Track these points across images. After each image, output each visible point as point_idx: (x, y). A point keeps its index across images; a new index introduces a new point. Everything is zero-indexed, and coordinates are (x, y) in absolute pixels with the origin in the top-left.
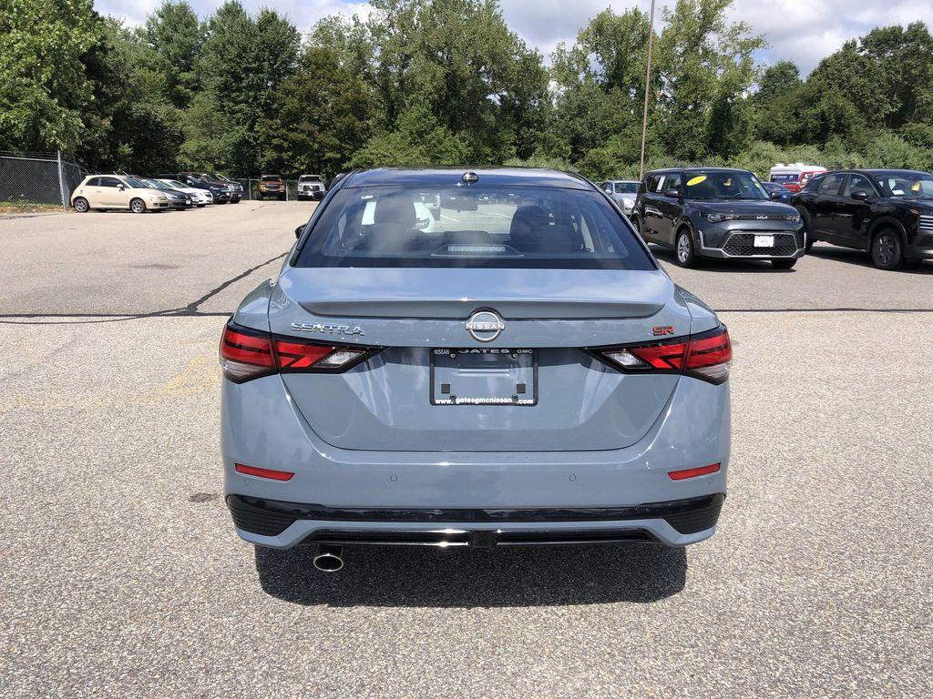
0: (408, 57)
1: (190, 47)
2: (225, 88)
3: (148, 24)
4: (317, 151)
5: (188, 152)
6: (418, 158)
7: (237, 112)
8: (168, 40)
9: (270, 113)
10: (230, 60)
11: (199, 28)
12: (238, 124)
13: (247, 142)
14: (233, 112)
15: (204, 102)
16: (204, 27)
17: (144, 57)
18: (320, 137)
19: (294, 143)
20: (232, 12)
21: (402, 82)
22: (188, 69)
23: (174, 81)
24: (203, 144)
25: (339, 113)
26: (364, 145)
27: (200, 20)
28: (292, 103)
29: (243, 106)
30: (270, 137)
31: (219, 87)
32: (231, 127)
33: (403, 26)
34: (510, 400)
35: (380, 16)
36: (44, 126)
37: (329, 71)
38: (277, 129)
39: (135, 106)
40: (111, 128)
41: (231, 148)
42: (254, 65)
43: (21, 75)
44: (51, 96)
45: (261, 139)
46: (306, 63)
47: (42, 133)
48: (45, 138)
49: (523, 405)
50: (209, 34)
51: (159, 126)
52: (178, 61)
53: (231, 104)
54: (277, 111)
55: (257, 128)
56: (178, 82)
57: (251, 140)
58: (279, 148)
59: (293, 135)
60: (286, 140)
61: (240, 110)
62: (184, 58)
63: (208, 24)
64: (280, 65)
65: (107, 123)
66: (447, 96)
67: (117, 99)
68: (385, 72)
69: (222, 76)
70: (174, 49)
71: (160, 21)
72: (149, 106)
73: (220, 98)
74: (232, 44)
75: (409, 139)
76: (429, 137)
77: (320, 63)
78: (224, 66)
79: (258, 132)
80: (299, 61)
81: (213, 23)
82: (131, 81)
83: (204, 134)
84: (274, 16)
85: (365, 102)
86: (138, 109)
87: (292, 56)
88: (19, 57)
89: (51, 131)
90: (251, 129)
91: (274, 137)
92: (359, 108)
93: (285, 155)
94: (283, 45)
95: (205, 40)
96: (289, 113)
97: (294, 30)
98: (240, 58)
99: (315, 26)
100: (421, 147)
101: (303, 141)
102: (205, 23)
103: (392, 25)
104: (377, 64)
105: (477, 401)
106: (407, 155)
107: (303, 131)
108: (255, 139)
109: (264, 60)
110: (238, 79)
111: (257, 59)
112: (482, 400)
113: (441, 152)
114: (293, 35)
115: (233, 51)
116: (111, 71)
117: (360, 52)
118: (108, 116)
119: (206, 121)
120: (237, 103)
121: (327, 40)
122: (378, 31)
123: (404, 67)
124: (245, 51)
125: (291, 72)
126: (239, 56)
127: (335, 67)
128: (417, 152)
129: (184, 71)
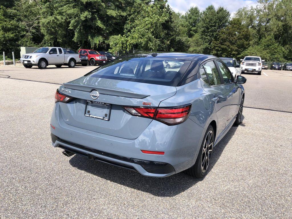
0: (269, 19)
1: (196, 20)
2: (204, 32)
3: (186, 14)
4: (229, 51)
5: (191, 51)
6: (265, 54)
7: (206, 39)
8: (190, 18)
9: (216, 39)
10: (207, 23)
11: (200, 14)
12: (206, 43)
13: (208, 48)
14: (205, 39)
15: (197, 36)
16: (201, 14)
17: (183, 23)
18: (231, 47)
19: (223, 49)
20: (211, 8)
21: (266, 28)
22: (195, 26)
23: (190, 30)
24: (195, 48)
25: (239, 39)
26: (246, 50)
27: (201, 11)
28: (224, 36)
29: (208, 37)
30: (215, 47)
31: (202, 31)
32: (204, 43)
33: (269, 9)
34: (102, 118)
35: (261, 6)
36: (149, 43)
37: (238, 25)
38: (218, 44)
39: (177, 38)
40: (169, 44)
41: (202, 50)
42: (213, 24)
43: (147, 29)
44: (153, 35)
45: (212, 47)
46: (231, 23)
47: (149, 45)
48: (149, 46)
49: (105, 120)
50: (202, 16)
51: (183, 43)
52: (192, 24)
53: (205, 36)
54: (218, 38)
55: (211, 44)
56: (191, 30)
57: (209, 48)
58: (217, 50)
59: (222, 46)
60: (220, 48)
61: (207, 38)
62: (194, 23)
63: (203, 13)
64: (222, 24)
65: (168, 42)
66: (283, 33)
67: (173, 36)
68: (259, 25)
69: (203, 28)
70: (191, 21)
71: (189, 13)
72: (181, 37)
73: (202, 35)
74: (208, 18)
75: (263, 47)
76: (271, 47)
77: (236, 23)
78: (205, 25)
79: (211, 45)
80: (228, 23)
81: (204, 12)
82: (177, 30)
83: (195, 45)
84: (222, 9)
85: (249, 35)
86: (178, 38)
87: (226, 21)
88: (147, 25)
89: (151, 45)
90: (210, 44)
91: (216, 47)
92: (247, 37)
93: (219, 53)
94: (224, 18)
95: (201, 17)
96: (222, 39)
97: (228, 13)
98: (210, 23)
99: (237, 11)
100: (267, 51)
101: (226, 48)
102: (202, 13)
103: (265, 9)
104: (257, 22)
105: (95, 117)
106: (261, 53)
107: (226, 45)
108: (211, 47)
109: (217, 23)
110: (208, 29)
111: (215, 22)
112: (96, 117)
113: (275, 52)
114: (228, 14)
115: (208, 20)
116: (172, 28)
117: (251, 19)
118: (169, 40)
119: (196, 42)
120: (207, 36)
121: (241, 15)
122: (258, 11)
123: (267, 23)
124: (211, 20)
125: (225, 26)
126: (209, 22)
127: (241, 24)
128: (266, 52)
129: (193, 27)
